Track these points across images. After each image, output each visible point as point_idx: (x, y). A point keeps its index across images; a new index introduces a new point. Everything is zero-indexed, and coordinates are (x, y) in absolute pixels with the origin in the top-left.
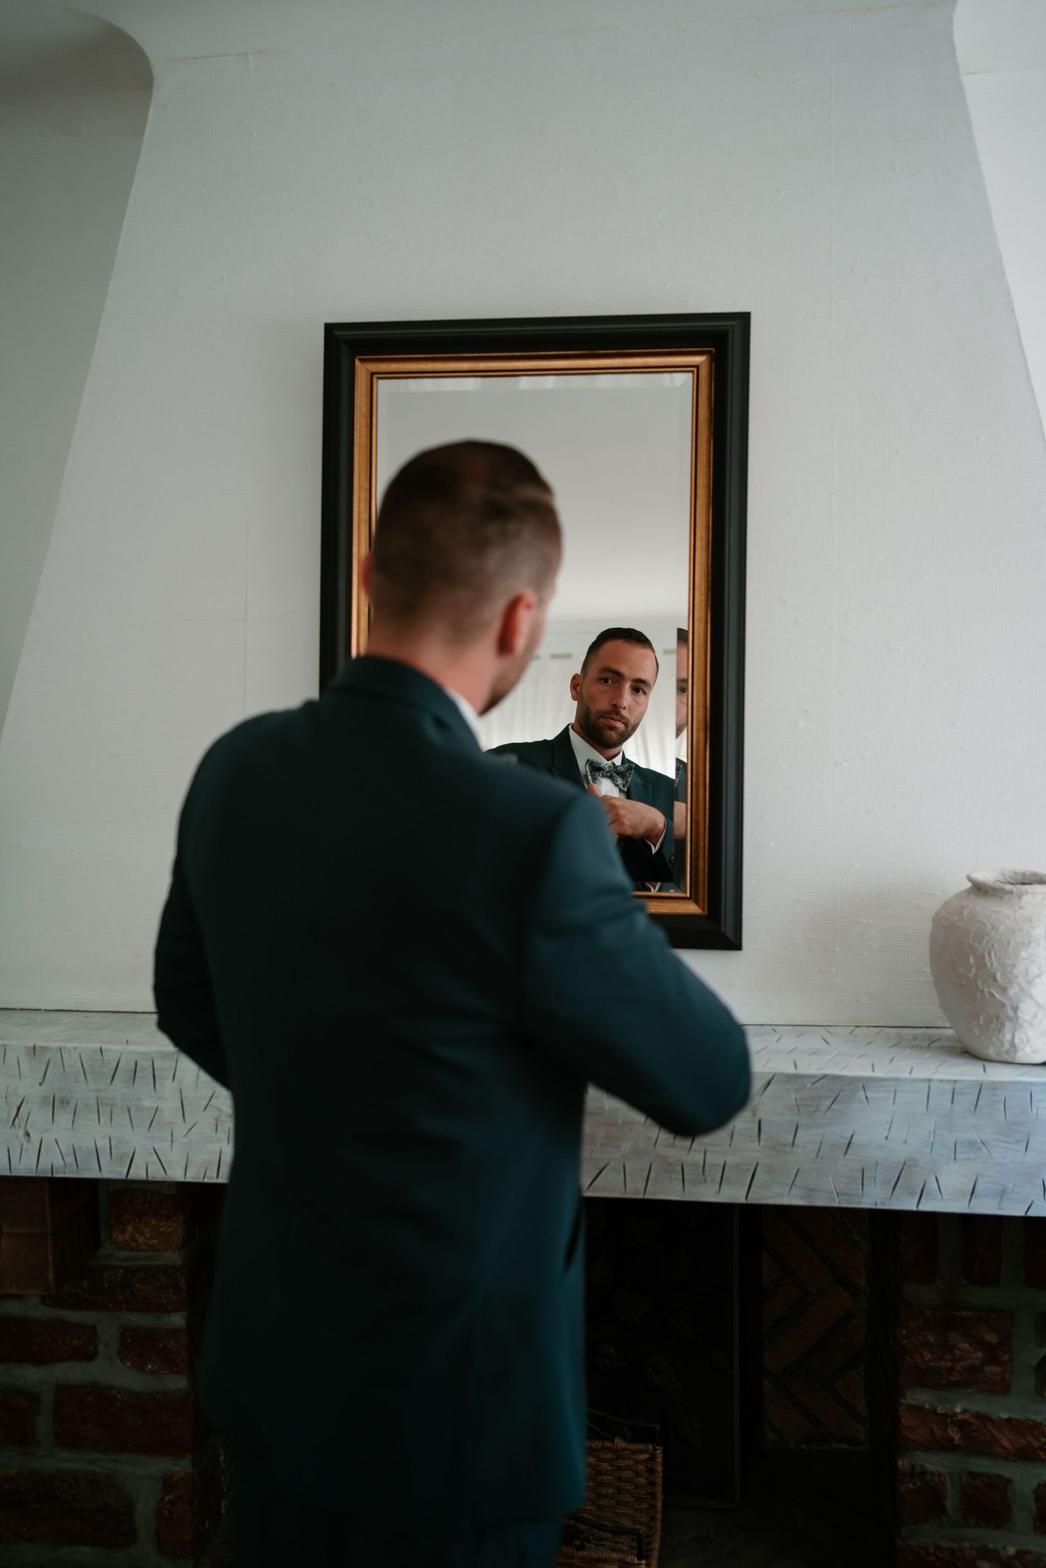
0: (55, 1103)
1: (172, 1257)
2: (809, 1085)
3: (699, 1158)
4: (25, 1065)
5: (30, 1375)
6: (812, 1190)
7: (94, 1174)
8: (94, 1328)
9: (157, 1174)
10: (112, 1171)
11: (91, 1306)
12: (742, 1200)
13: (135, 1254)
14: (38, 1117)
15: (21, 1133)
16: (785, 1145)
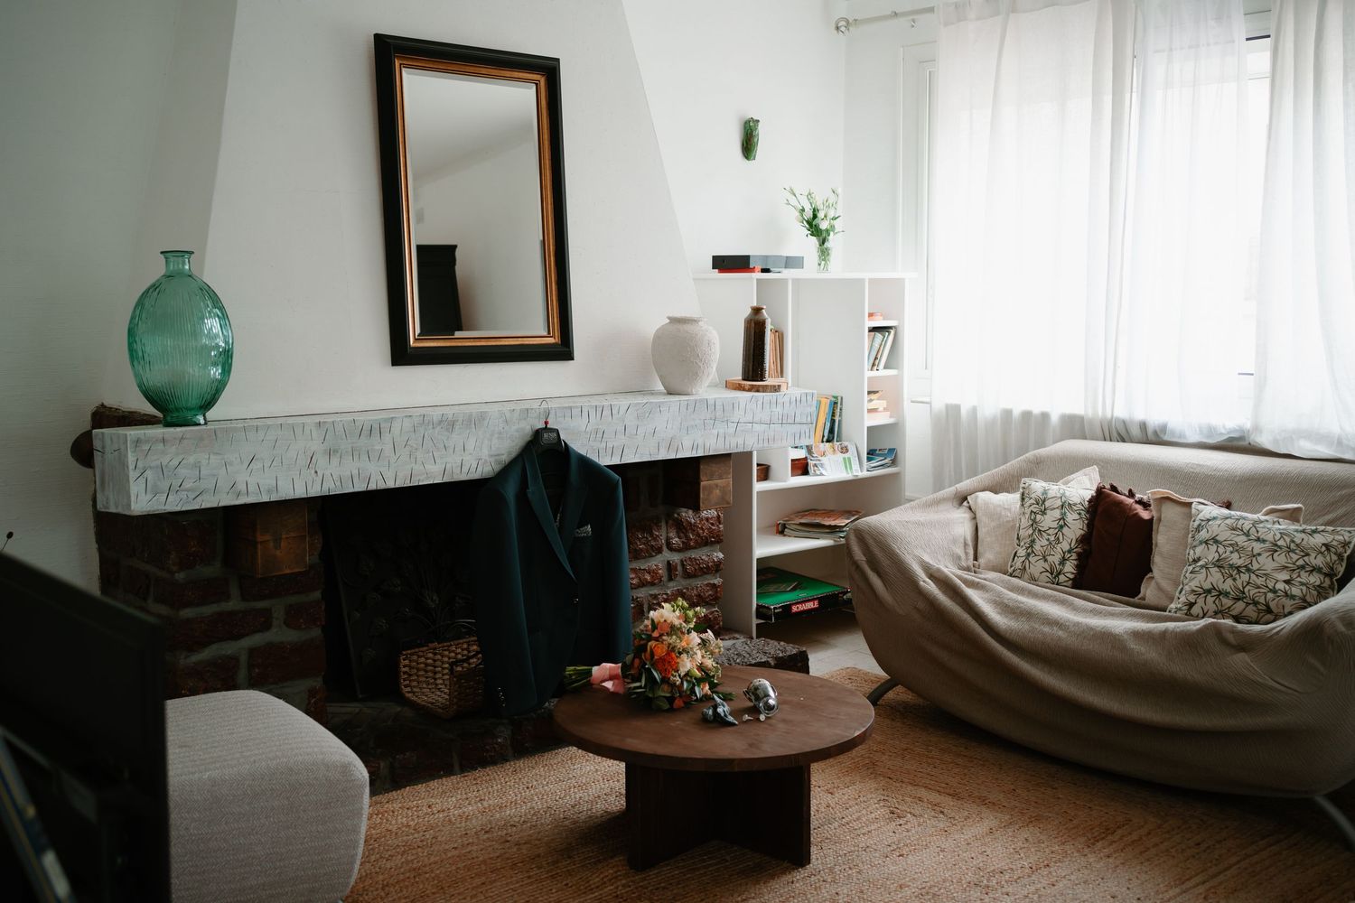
0: (330, 453)
4: (314, 434)
7: (351, 490)
9: (382, 486)
10: (360, 487)
11: (270, 596)
14: (321, 461)
15: (313, 472)
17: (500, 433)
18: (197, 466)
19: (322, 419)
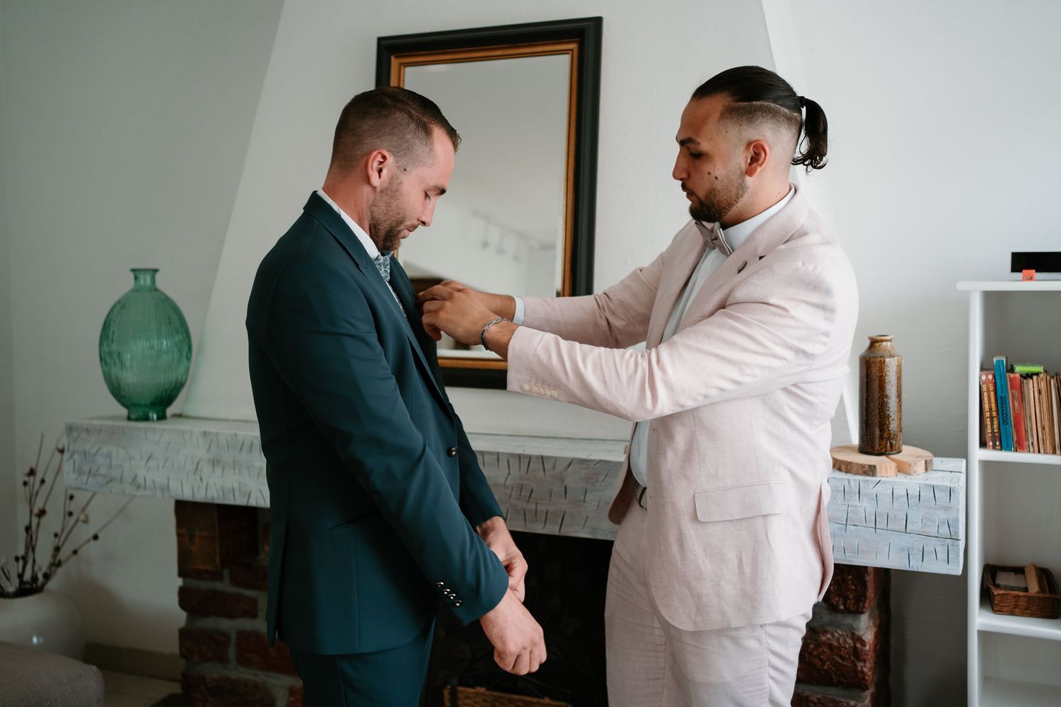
0: (215, 462)
2: (592, 466)
3: (533, 507)
4: (201, 442)
5: (225, 624)
6: (595, 529)
7: (232, 502)
8: (256, 600)
9: (261, 504)
11: (255, 587)
12: (557, 534)
16: (579, 501)
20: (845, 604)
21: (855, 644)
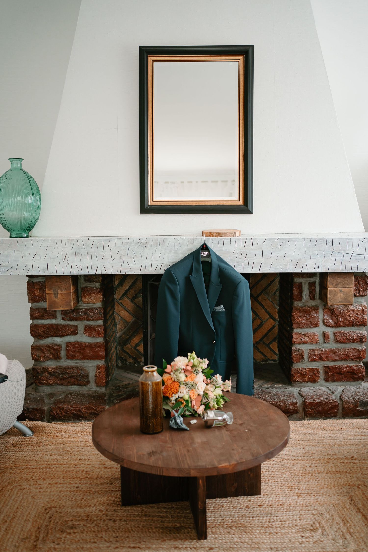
0: (76, 254)
1: (99, 305)
2: (274, 242)
3: (247, 261)
4: (67, 244)
5: (59, 340)
6: (275, 268)
7: (87, 273)
8: (77, 326)
9: (104, 273)
10: (92, 272)
11: (76, 320)
12: (258, 272)
13: (88, 305)
14: (71, 258)
15: (66, 263)
16: (269, 257)
17: (176, 250)
18: (9, 256)
19: (71, 238)
20: (359, 293)
21: (362, 308)
